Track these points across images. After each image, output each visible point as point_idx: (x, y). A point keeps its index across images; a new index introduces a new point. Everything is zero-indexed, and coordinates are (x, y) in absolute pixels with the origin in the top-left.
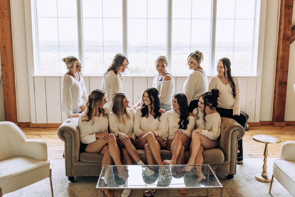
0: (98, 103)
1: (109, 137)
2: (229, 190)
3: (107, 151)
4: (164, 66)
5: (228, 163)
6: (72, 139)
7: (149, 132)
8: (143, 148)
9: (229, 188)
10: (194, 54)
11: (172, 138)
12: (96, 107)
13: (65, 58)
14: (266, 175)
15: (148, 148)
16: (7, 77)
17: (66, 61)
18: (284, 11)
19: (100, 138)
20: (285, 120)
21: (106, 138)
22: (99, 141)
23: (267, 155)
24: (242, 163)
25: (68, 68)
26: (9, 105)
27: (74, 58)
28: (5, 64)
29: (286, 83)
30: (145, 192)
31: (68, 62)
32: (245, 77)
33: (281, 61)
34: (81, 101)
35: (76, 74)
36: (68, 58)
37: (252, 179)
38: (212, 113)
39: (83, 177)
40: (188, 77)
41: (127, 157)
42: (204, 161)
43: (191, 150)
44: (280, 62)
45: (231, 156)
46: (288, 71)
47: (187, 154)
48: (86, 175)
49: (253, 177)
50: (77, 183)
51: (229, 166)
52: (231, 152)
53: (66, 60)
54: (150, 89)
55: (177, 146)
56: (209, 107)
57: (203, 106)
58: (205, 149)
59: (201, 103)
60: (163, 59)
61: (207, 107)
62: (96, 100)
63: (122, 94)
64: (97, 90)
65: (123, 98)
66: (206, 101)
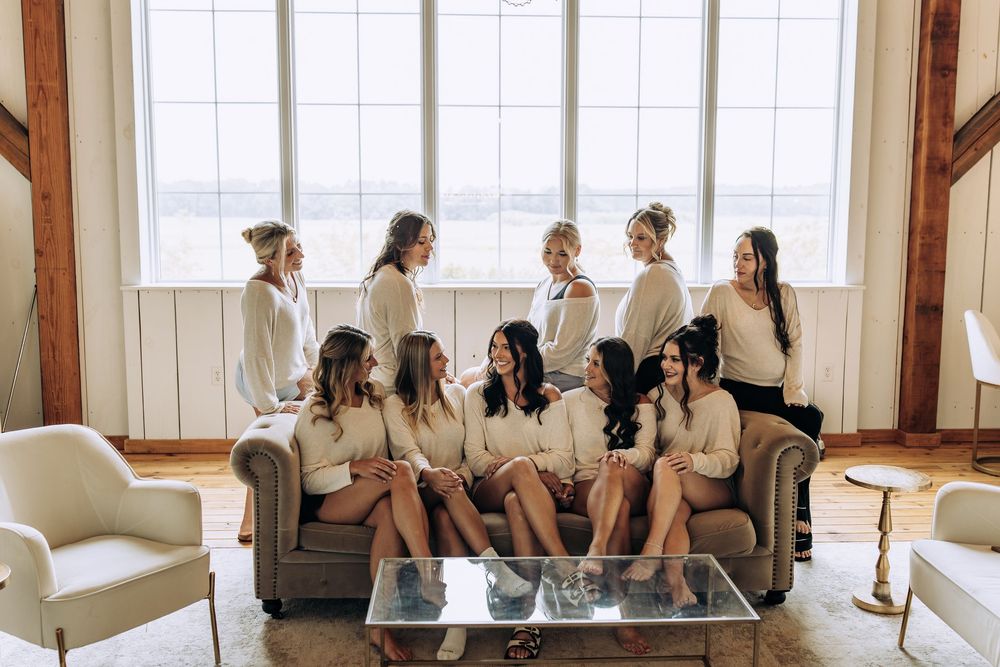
0: (349, 371)
1: (394, 473)
2: (773, 639)
3: (387, 517)
4: (566, 255)
5: (767, 553)
6: (279, 479)
7: (518, 459)
8: (501, 510)
9: (773, 634)
10: (647, 213)
11: (591, 477)
12: (342, 385)
13: (252, 228)
14: (886, 592)
15: (517, 508)
16: (52, 293)
17: (254, 239)
18: (930, 82)
19: (362, 474)
20: (938, 427)
21: (383, 475)
22: (360, 483)
23: (888, 530)
24: (809, 558)
25: (261, 260)
26: (58, 381)
27: (279, 227)
28: (48, 249)
29: (938, 310)
30: (510, 645)
31: (263, 239)
32: (811, 290)
33: (923, 238)
34: (300, 363)
35: (286, 279)
36: (260, 229)
37: (843, 605)
39: (309, 601)
40: (628, 288)
41: (450, 537)
42: (694, 547)
43: (652, 513)
44: (918, 241)
45: (776, 533)
46: (944, 272)
47: (638, 525)
48: (321, 594)
49: (846, 598)
50: (292, 620)
51: (772, 562)
52: (776, 519)
53: (253, 234)
54: (511, 324)
55: (608, 500)
56: (698, 369)
57: (679, 367)
58: (695, 511)
59: (674, 359)
60: (564, 231)
61: (693, 368)
62: (342, 363)
63: (426, 333)
64: (343, 331)
65: (431, 345)
66: (687, 348)
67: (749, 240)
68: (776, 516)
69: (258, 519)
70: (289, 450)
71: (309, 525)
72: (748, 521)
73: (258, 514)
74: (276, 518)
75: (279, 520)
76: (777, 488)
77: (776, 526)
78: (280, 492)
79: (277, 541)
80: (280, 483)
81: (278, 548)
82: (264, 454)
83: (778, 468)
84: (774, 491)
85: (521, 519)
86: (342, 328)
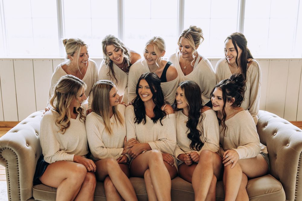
6: (19, 162)
10: (190, 32)
32: (286, 60)
36: (71, 40)
38: (235, 113)
45: (296, 193)
54: (148, 75)
56: (231, 104)
57: (221, 102)
58: (250, 178)
59: (219, 98)
60: (156, 42)
61: (229, 103)
62: (66, 95)
63: (107, 82)
64: (69, 78)
65: (110, 89)
66: (227, 93)
67: (231, 41)
68: (297, 184)
69: (9, 183)
70: (24, 145)
71: (37, 186)
72: (282, 188)
73: (9, 181)
74: (19, 183)
75: (20, 184)
76: (298, 169)
77: (296, 189)
78: (20, 169)
79: (20, 195)
80: (19, 165)
81: (21, 198)
82: (9, 149)
83: (300, 158)
84: (297, 171)
85: (153, 187)
86: (69, 77)
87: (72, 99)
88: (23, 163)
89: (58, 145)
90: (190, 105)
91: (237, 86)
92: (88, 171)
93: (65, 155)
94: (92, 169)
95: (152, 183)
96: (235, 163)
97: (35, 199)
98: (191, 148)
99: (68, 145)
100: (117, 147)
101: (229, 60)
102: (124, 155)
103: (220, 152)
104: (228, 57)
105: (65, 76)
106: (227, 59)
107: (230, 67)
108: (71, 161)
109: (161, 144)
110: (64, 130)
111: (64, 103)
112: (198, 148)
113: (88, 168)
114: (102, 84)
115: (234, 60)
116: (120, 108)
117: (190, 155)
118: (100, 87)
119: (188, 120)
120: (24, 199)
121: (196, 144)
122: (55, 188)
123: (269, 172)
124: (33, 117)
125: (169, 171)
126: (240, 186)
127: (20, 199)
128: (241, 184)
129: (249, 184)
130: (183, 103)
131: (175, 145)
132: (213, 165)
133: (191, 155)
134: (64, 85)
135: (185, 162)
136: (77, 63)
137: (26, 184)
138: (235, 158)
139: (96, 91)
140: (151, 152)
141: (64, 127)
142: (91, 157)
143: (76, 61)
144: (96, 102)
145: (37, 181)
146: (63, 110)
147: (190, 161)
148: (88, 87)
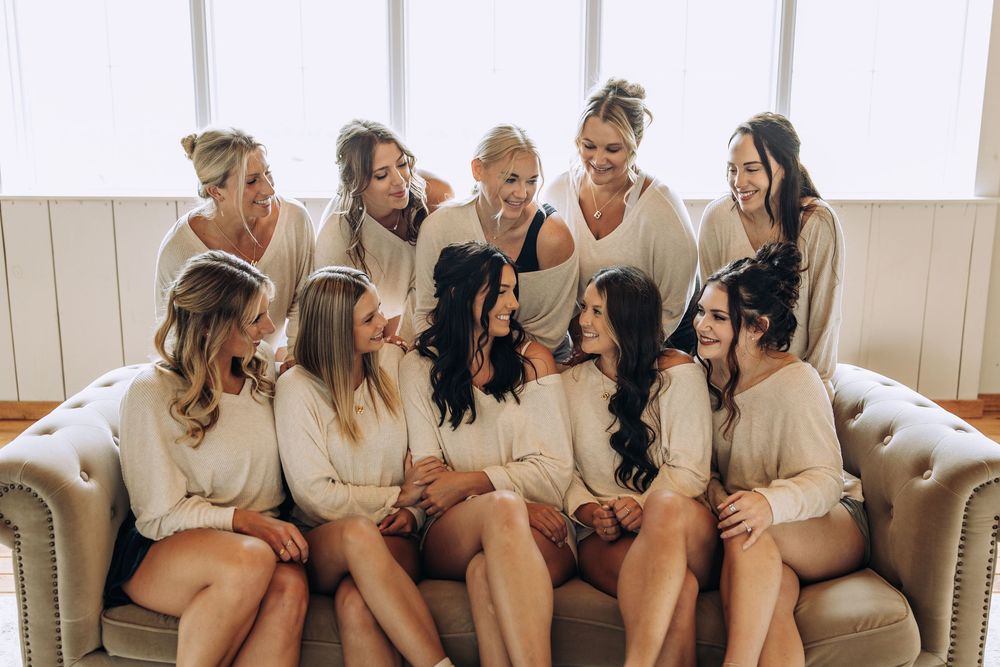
12: (204, 360)
27: (241, 136)
36: (208, 137)
38: (772, 371)
53: (197, 144)
57: (724, 330)
58: (806, 582)
59: (716, 316)
61: (749, 334)
62: (206, 321)
63: (349, 274)
64: (215, 263)
65: (357, 297)
66: (742, 299)
68: (956, 600)
69: (25, 600)
70: (75, 478)
71: (117, 611)
72: (908, 612)
73: (24, 593)
74: (56, 600)
75: (60, 603)
76: (961, 551)
77: (954, 616)
78: (59, 556)
79: (60, 639)
80: (58, 540)
81: (63, 650)
82: (25, 488)
83: (965, 517)
84: (955, 559)
85: (493, 612)
86: (215, 258)
87: (224, 331)
88: (71, 534)
89: (182, 480)
90: (620, 344)
91: (774, 278)
92: (280, 561)
93: (203, 511)
94: (294, 552)
95: (492, 600)
96: (757, 533)
97: (111, 655)
98: (619, 481)
99: (212, 481)
100: (377, 482)
101: (744, 199)
102: (402, 508)
103: (711, 498)
104: (738, 190)
105: (201, 256)
106: (734, 199)
107: (746, 222)
108: (224, 530)
109: (525, 472)
110: (200, 434)
111: (201, 345)
112: (640, 484)
113: (282, 551)
114: (329, 280)
115: (758, 202)
116: (388, 358)
117: (612, 509)
118: (325, 288)
119: (614, 391)
120: (75, 652)
121: (635, 470)
122: (173, 617)
123: (867, 561)
124: (108, 385)
125: (547, 560)
126: (776, 608)
127: (61, 654)
128: (778, 602)
129: (804, 601)
130: (600, 336)
131: (568, 473)
132: (687, 539)
133: (617, 507)
134: (197, 288)
135: (598, 531)
136: (238, 209)
137: (79, 606)
138: (759, 518)
139: (309, 301)
140: (491, 499)
141: (198, 426)
142: (294, 515)
143: (237, 202)
144: (310, 337)
145: (115, 594)
146: (195, 368)
147: (613, 528)
148: (280, 293)
